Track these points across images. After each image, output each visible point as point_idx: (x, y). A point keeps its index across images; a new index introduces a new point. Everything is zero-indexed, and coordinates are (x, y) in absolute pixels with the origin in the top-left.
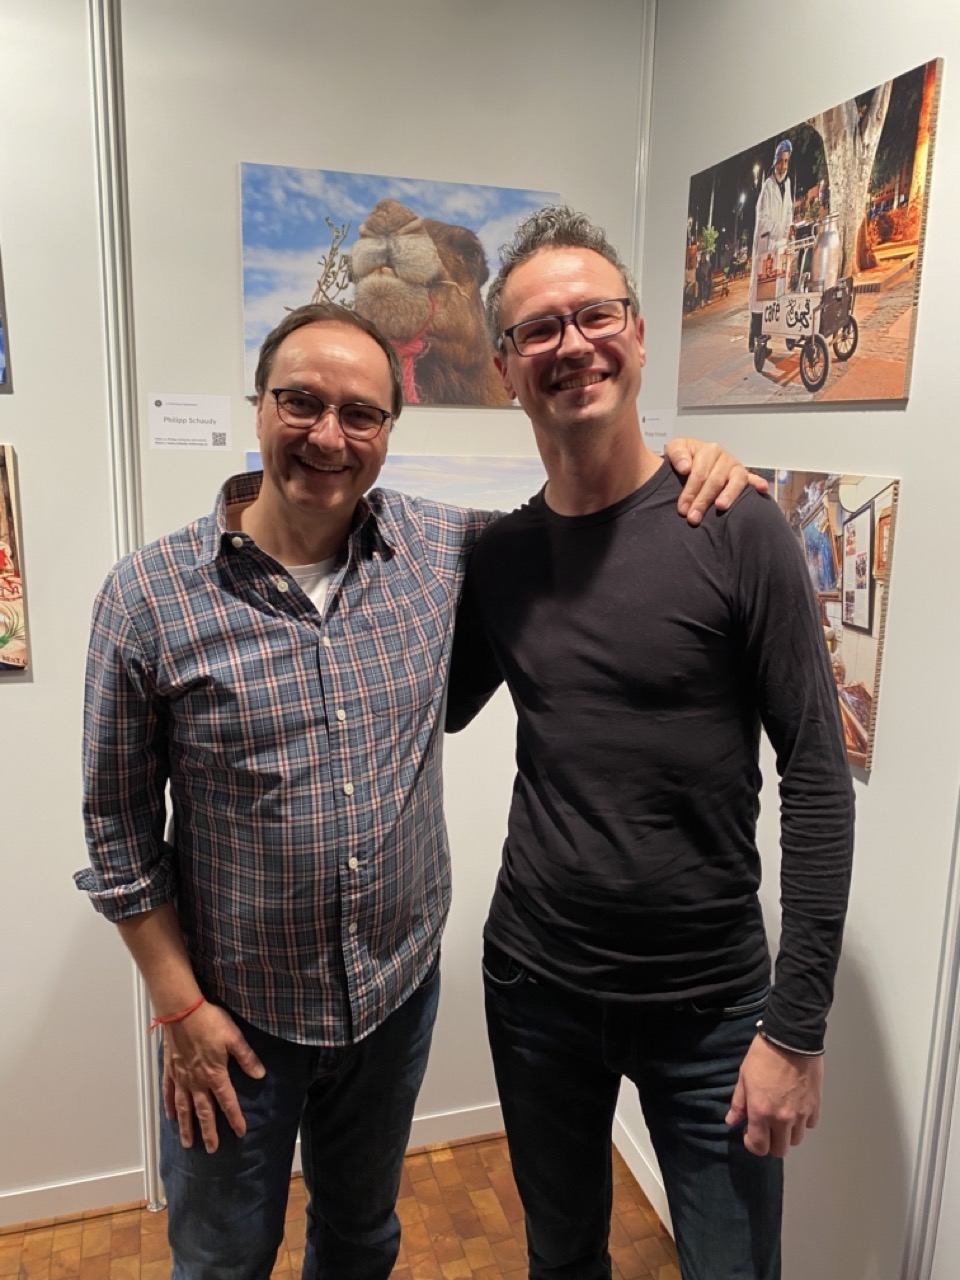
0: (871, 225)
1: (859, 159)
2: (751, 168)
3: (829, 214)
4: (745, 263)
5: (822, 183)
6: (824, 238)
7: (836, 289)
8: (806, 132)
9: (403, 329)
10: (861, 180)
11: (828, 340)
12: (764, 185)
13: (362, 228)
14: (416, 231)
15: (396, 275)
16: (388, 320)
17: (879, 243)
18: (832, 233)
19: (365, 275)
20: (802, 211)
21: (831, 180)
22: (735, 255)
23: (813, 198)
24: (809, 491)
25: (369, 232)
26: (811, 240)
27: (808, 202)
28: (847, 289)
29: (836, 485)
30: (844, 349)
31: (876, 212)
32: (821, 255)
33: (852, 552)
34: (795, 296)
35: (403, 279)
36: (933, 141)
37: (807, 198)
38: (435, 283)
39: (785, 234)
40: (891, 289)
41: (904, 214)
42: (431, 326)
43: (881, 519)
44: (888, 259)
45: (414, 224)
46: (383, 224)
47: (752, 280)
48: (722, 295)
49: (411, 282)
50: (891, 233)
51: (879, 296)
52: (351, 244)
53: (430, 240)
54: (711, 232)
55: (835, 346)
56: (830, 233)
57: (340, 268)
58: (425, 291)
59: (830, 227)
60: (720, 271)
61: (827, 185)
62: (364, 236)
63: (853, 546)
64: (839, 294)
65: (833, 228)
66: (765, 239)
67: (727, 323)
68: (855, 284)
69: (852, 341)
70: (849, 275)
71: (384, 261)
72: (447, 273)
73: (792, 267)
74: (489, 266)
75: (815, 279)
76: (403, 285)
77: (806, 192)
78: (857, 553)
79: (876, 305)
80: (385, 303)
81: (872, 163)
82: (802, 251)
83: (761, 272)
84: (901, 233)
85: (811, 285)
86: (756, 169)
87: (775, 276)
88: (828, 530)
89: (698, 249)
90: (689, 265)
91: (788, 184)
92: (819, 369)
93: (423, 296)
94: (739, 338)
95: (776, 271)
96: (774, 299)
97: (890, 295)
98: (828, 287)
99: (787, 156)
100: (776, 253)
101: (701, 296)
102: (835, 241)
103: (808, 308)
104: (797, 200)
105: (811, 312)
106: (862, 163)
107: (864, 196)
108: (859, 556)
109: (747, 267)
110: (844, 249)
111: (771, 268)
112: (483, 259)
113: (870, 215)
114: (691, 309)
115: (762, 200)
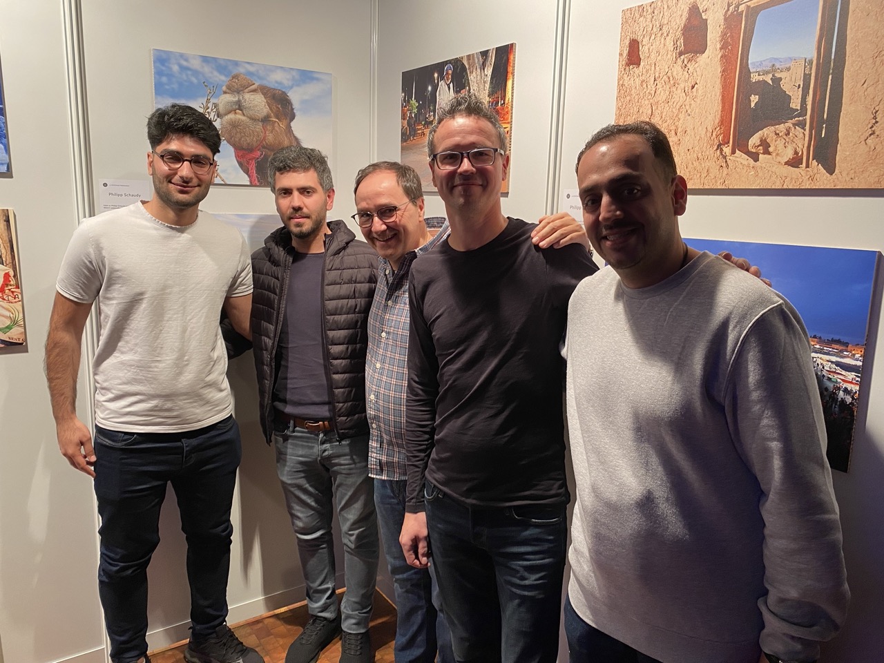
1: (483, 80)
2: (433, 74)
4: (433, 121)
5: (467, 88)
8: (459, 62)
9: (249, 144)
10: (484, 90)
12: (440, 84)
13: (224, 88)
14: (254, 91)
15: (244, 114)
16: (240, 140)
19: (226, 114)
21: (471, 87)
22: (427, 116)
25: (228, 91)
35: (248, 117)
36: (513, 78)
38: (265, 120)
41: (503, 109)
42: (264, 142)
45: (253, 87)
46: (236, 87)
49: (253, 119)
52: (218, 97)
53: (263, 96)
54: (413, 101)
57: (212, 110)
58: (261, 124)
62: (225, 93)
71: (237, 107)
72: (272, 114)
74: (295, 111)
76: (248, 120)
80: (238, 130)
81: (489, 83)
86: (436, 75)
89: (408, 110)
90: (403, 118)
91: (451, 85)
93: (259, 126)
99: (450, 72)
101: (410, 134)
106: (485, 82)
112: (292, 107)
114: (406, 141)
115: (440, 91)
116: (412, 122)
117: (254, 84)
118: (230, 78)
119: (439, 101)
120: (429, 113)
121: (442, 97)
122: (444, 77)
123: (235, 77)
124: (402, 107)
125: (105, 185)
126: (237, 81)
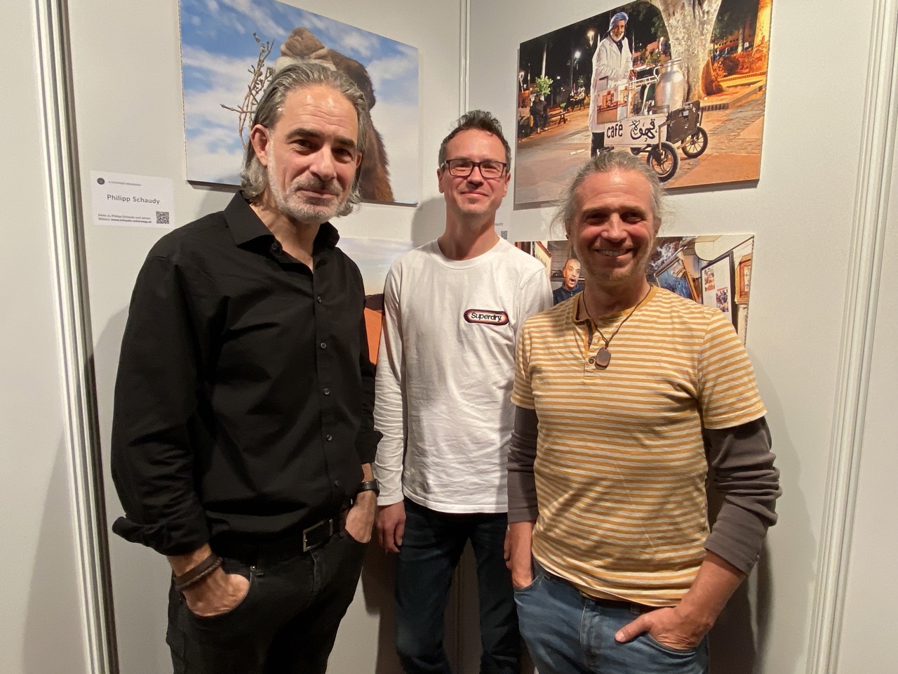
0: (716, 64)
1: (700, 20)
2: (585, 33)
3: (671, 59)
4: (584, 98)
5: (662, 39)
6: (666, 77)
7: (683, 110)
8: (642, 6)
10: (702, 34)
11: (676, 146)
12: (599, 44)
13: (283, 47)
14: (323, 57)
17: (725, 76)
18: (675, 72)
20: (641, 59)
21: (670, 36)
22: (573, 94)
23: (654, 50)
24: (663, 251)
25: (288, 52)
26: (653, 79)
27: (648, 53)
28: (694, 109)
29: (691, 244)
30: (692, 150)
31: (720, 55)
32: (664, 88)
33: (712, 288)
34: (637, 118)
37: (646, 50)
39: (625, 75)
40: (741, 106)
41: (749, 55)
43: (740, 263)
44: (736, 86)
45: (322, 52)
47: (592, 109)
48: (559, 123)
50: (738, 68)
51: (728, 112)
54: (544, 80)
55: (684, 149)
56: (672, 73)
57: (266, 78)
59: (672, 68)
60: (556, 105)
61: (667, 40)
62: (284, 54)
63: (712, 284)
64: (686, 113)
65: (676, 68)
66: (605, 81)
67: (566, 142)
68: (701, 105)
69: (702, 144)
70: (696, 99)
73: (634, 98)
75: (659, 104)
77: (645, 46)
78: (716, 289)
79: (725, 118)
81: (713, 23)
82: (644, 87)
83: (600, 104)
84: (747, 68)
85: (655, 109)
86: (591, 34)
87: (617, 105)
88: (685, 275)
89: (532, 93)
90: (522, 102)
91: (625, 42)
92: (668, 166)
94: (579, 151)
95: (617, 102)
96: (616, 121)
97: (739, 110)
98: (673, 109)
99: (623, 23)
100: (616, 90)
101: (536, 125)
102: (678, 78)
103: (654, 126)
104: (636, 51)
105: (657, 127)
106: (703, 23)
107: (707, 46)
108: (718, 290)
109: (585, 101)
110: (688, 82)
111: (611, 101)
112: (371, 88)
113: (714, 59)
114: (527, 135)
115: (599, 55)
116: (541, 108)
117: (323, 48)
118: (290, 34)
119: (597, 69)
120: (577, 90)
121: (604, 61)
122: (609, 33)
123: (298, 33)
124: (520, 90)
125: (101, 181)
126: (300, 39)
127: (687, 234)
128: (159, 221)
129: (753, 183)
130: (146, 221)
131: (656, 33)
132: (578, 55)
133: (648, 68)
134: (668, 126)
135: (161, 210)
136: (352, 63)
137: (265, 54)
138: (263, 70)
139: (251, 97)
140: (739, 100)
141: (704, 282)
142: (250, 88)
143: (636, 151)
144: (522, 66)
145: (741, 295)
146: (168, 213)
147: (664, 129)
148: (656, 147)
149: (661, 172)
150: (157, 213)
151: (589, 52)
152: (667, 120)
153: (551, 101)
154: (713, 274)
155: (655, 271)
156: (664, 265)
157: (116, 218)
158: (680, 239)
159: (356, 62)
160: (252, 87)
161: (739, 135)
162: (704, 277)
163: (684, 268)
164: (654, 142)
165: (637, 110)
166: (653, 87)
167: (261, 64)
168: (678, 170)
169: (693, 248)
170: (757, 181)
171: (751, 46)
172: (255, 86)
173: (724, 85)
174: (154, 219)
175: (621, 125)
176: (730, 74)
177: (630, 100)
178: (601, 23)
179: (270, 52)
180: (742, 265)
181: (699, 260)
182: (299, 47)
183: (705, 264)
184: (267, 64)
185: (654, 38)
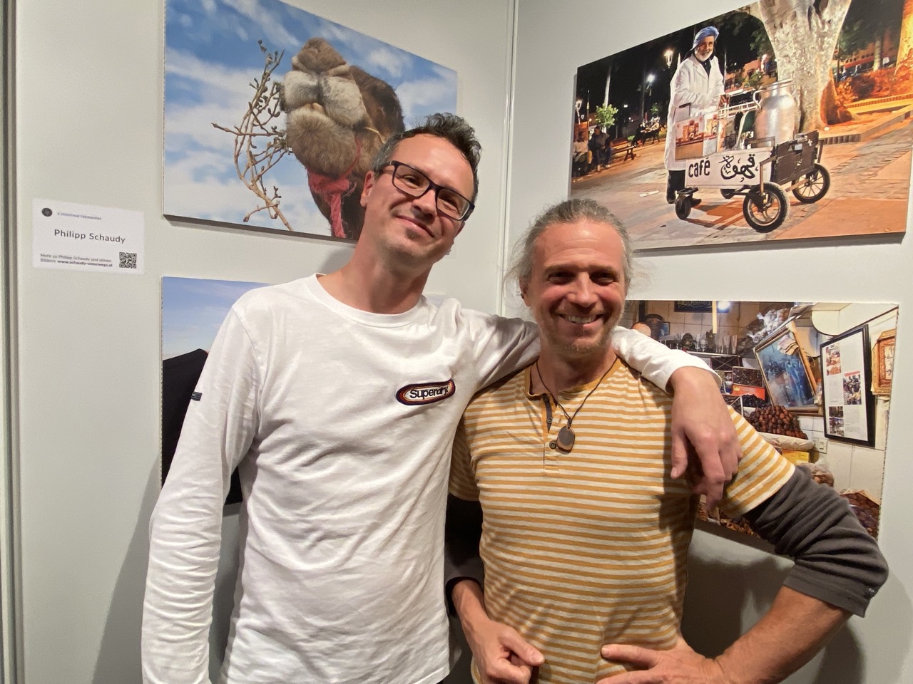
0: (841, 86)
1: (818, 33)
2: (662, 53)
3: (777, 80)
4: (659, 130)
5: (765, 57)
6: (770, 102)
7: (795, 143)
8: (737, 18)
9: (332, 165)
10: (821, 49)
11: (785, 187)
12: (680, 65)
13: (295, 60)
14: (343, 75)
15: (326, 113)
16: (318, 156)
17: (855, 100)
18: (782, 97)
19: (300, 104)
20: (736, 81)
21: (776, 53)
22: (644, 125)
23: (753, 70)
24: (766, 319)
25: (300, 65)
26: (753, 105)
27: (745, 74)
28: (810, 142)
29: (804, 315)
30: (807, 192)
31: (848, 74)
32: (767, 117)
33: (837, 371)
34: (730, 153)
35: (333, 118)
37: (743, 71)
39: (714, 102)
40: (878, 138)
41: (890, 73)
43: (879, 341)
44: (871, 113)
45: (342, 68)
47: (669, 143)
48: (626, 159)
49: (340, 123)
50: (873, 90)
51: (859, 145)
53: (356, 87)
54: (608, 110)
55: (796, 192)
56: (779, 97)
57: (272, 94)
58: (352, 134)
59: (779, 91)
60: (622, 138)
61: (772, 57)
62: (296, 68)
63: (838, 366)
64: (798, 147)
65: (784, 91)
66: (686, 109)
67: (634, 181)
68: (821, 137)
69: (821, 186)
70: (812, 129)
72: (371, 121)
73: (725, 129)
75: (761, 136)
76: (332, 124)
77: (741, 66)
78: (844, 372)
79: (855, 153)
80: (316, 138)
81: (837, 35)
82: (739, 116)
83: (680, 136)
84: (887, 89)
85: (755, 142)
86: (668, 54)
87: (702, 138)
88: (797, 353)
89: (591, 124)
90: (578, 135)
91: (715, 62)
92: (773, 212)
93: (349, 139)
94: (650, 193)
95: (703, 134)
96: (701, 157)
97: (876, 143)
98: (779, 142)
99: (712, 39)
100: (701, 119)
101: (595, 162)
102: (787, 103)
103: (753, 163)
104: (729, 72)
105: (757, 164)
107: (828, 63)
108: (847, 375)
109: (660, 133)
110: (801, 108)
111: (695, 132)
112: (400, 114)
113: (838, 79)
114: (583, 174)
115: (679, 78)
116: (602, 141)
117: (344, 63)
118: (303, 45)
119: (676, 96)
120: (649, 119)
121: (686, 85)
122: (693, 51)
123: (315, 44)
124: (576, 121)
125: (47, 212)
126: (316, 51)
127: (801, 300)
128: (123, 265)
129: (897, 237)
130: (105, 263)
131: (756, 49)
132: (651, 78)
133: (745, 93)
134: (774, 163)
135: (125, 251)
136: (379, 84)
137: (271, 67)
138: (269, 85)
139: (252, 116)
140: (877, 129)
141: (825, 363)
142: (250, 105)
143: (728, 193)
144: (580, 93)
145: (880, 384)
146: (135, 255)
147: (768, 166)
148: (756, 189)
149: (764, 220)
150: (121, 254)
151: (666, 75)
152: (771, 156)
153: (616, 134)
154: (838, 354)
155: (754, 344)
156: (767, 338)
157: (65, 259)
158: (790, 305)
159: (383, 82)
160: (253, 105)
161: (875, 174)
162: (825, 356)
163: (796, 342)
164: (754, 182)
165: (730, 143)
166: (752, 115)
167: (266, 77)
168: (787, 218)
169: (809, 318)
170: (903, 234)
171: (893, 61)
172: (257, 104)
173: (853, 111)
174: (117, 261)
175: (708, 162)
176: (861, 98)
177: (720, 130)
178: (683, 41)
179: (278, 64)
180: (882, 344)
181: (817, 334)
182: (315, 61)
183: (826, 339)
184: (274, 78)
185: (753, 56)
